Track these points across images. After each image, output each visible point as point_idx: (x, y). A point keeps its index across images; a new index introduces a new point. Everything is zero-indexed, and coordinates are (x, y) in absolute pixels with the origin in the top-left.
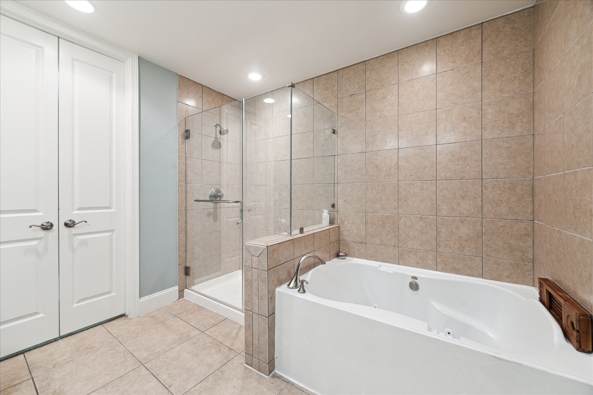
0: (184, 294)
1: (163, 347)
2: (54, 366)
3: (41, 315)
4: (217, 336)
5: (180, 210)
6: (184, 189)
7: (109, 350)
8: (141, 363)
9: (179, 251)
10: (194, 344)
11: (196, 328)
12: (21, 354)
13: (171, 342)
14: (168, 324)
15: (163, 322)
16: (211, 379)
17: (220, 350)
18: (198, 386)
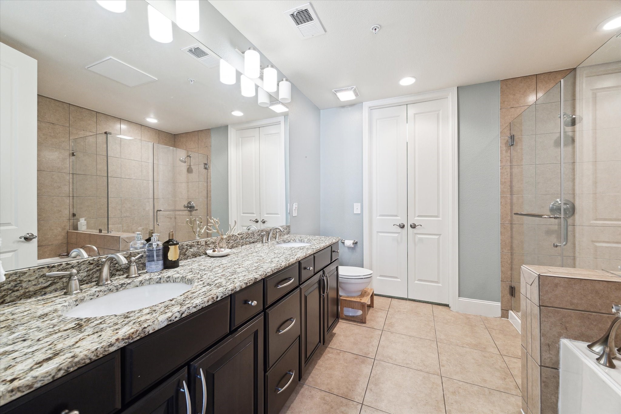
0: (508, 314)
1: (458, 342)
2: (398, 311)
3: (399, 280)
4: (514, 368)
5: (504, 223)
6: (509, 201)
7: (426, 321)
8: (436, 340)
9: (502, 266)
10: (485, 357)
11: (497, 348)
12: (391, 298)
13: (466, 342)
14: (475, 330)
15: (472, 326)
16: (476, 388)
17: (505, 379)
18: (461, 383)
